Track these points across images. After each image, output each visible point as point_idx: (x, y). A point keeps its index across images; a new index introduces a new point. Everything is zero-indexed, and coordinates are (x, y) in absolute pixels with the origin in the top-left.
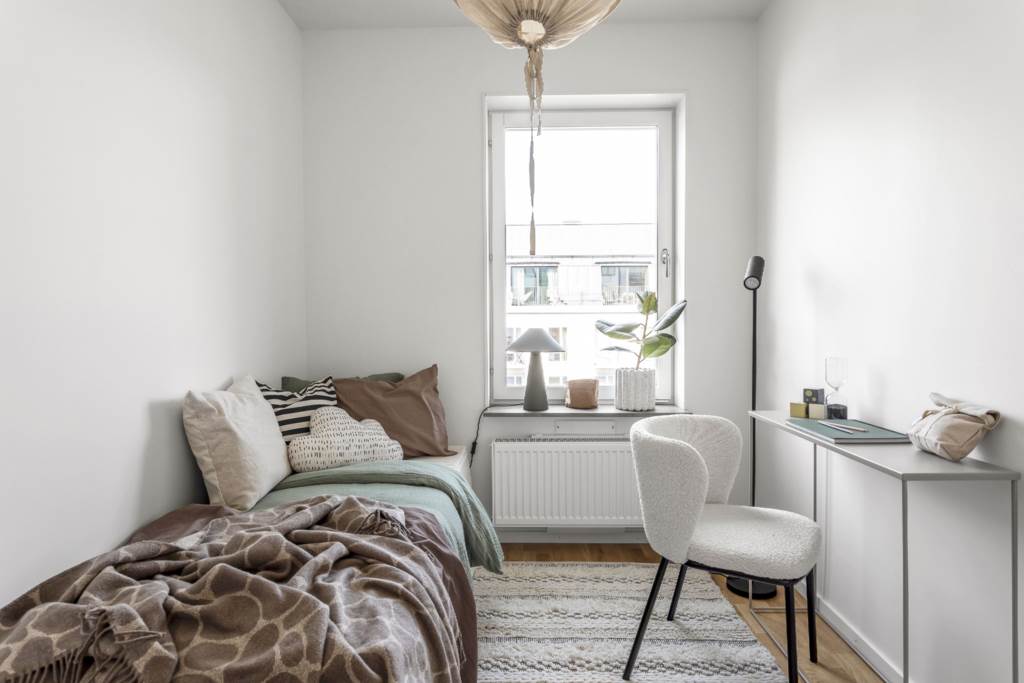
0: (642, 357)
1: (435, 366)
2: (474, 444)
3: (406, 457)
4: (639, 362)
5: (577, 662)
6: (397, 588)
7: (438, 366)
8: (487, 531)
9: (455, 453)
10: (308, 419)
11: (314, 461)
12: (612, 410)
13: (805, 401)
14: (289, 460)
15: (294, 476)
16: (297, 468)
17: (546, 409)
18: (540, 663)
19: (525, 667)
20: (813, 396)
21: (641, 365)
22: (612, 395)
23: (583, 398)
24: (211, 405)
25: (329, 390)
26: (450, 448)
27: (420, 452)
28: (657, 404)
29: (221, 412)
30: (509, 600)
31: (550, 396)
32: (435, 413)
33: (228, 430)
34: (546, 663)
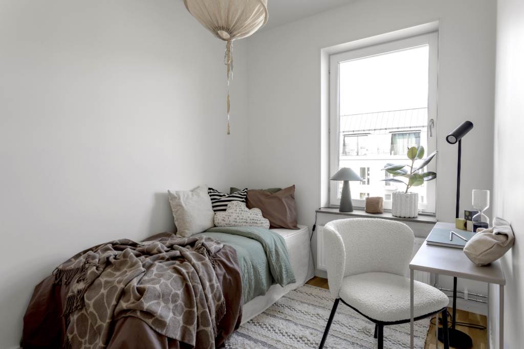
0: (409, 186)
1: (294, 186)
2: (314, 226)
3: (272, 227)
4: (408, 188)
5: (303, 339)
6: (182, 271)
7: (296, 186)
8: (281, 265)
9: (299, 229)
10: (226, 205)
11: (223, 223)
12: (390, 216)
13: (465, 218)
14: (214, 221)
15: (214, 228)
16: (216, 224)
17: (352, 211)
18: (286, 333)
19: (279, 332)
20: (469, 216)
21: (409, 190)
22: (390, 207)
23: (373, 207)
24: (176, 196)
25: (243, 194)
26: (298, 226)
27: (280, 226)
28: (419, 214)
29: (179, 199)
30: (301, 304)
31: (354, 204)
32: (289, 208)
33: (181, 205)
34: (289, 334)
